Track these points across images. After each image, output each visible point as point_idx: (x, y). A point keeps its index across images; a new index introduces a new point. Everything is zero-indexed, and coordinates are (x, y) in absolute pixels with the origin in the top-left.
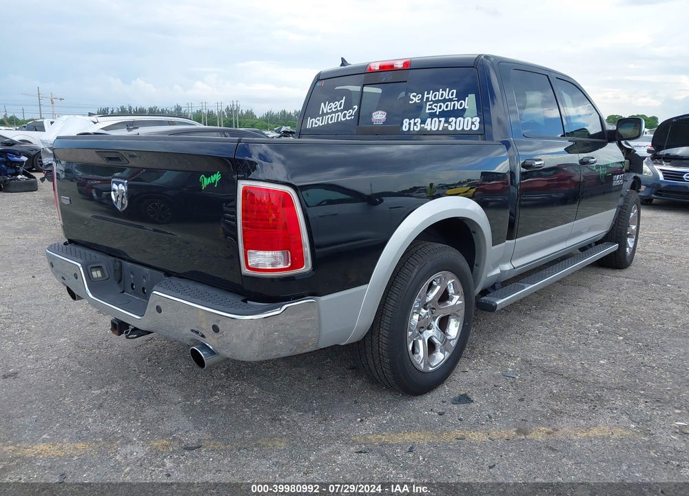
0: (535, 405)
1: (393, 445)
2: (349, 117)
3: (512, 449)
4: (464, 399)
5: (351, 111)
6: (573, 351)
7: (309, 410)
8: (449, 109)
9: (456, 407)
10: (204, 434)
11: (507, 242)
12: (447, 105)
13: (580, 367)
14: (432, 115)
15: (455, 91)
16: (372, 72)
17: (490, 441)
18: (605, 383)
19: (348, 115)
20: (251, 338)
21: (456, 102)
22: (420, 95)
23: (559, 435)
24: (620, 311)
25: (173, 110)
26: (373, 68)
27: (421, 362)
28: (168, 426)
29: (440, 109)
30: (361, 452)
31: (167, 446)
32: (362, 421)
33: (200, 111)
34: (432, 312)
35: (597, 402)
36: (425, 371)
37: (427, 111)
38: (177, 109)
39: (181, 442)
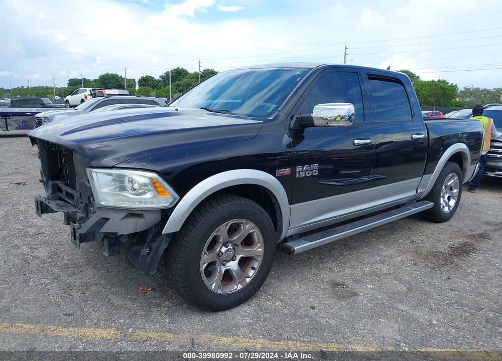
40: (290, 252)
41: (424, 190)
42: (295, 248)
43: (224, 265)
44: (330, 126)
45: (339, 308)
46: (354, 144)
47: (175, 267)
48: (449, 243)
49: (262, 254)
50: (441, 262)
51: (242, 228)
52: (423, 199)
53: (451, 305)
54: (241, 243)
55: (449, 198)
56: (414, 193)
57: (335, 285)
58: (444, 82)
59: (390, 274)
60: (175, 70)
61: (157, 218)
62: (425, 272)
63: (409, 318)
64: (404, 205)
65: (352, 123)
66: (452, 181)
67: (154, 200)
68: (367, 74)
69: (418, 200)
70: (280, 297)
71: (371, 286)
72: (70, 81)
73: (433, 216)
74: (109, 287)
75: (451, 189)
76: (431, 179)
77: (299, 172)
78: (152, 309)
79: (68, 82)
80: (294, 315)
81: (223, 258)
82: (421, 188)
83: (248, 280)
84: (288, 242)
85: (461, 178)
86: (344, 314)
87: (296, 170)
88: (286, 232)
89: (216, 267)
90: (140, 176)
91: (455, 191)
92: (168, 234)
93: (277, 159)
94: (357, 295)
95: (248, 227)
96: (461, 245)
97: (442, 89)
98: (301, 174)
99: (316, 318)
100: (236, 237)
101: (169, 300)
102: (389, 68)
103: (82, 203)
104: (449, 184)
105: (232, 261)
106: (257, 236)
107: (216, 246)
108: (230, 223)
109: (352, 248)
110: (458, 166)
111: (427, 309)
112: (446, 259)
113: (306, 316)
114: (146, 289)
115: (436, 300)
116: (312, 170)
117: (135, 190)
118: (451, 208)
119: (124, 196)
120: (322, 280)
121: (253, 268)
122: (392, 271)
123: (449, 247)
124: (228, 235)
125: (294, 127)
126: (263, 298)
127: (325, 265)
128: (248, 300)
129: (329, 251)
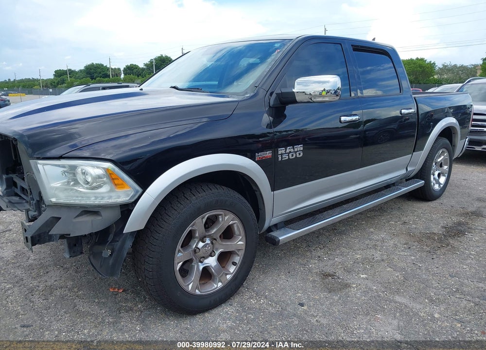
40: (274, 242)
41: (414, 169)
42: (280, 238)
43: (201, 262)
44: (314, 102)
45: (330, 304)
46: (340, 122)
47: (145, 269)
48: (443, 223)
49: (244, 248)
50: (436, 244)
51: (220, 220)
52: (413, 178)
53: (452, 293)
54: (220, 237)
55: (439, 175)
56: (403, 172)
57: (326, 275)
58: (422, 60)
59: (383, 260)
60: (159, 57)
61: (116, 214)
62: (421, 257)
63: (409, 313)
64: (394, 184)
65: (338, 97)
66: (442, 157)
67: (113, 194)
68: (352, 45)
69: (408, 179)
70: (265, 292)
71: (364, 276)
72: (56, 72)
73: (424, 195)
74: (76, 290)
75: (441, 166)
76: (421, 156)
77: (282, 154)
78: (122, 315)
79: (54, 73)
80: (280, 315)
81: (200, 254)
82: (410, 166)
83: (229, 277)
84: (272, 231)
85: (451, 155)
86: (336, 310)
87: (278, 152)
88: (269, 221)
89: (192, 265)
90: (93, 166)
91: (446, 167)
92: (132, 233)
93: (260, 141)
94: (349, 286)
95: (227, 219)
96: (455, 224)
97: (420, 66)
98: (283, 157)
99: (306, 316)
100: (214, 230)
101: (142, 302)
102: (374, 39)
103: (34, 200)
104: (439, 160)
105: (210, 257)
106: (238, 227)
107: (192, 241)
108: (207, 215)
109: (341, 233)
110: (448, 142)
111: (426, 300)
112: (440, 241)
113: (294, 315)
114: (116, 290)
115: (435, 288)
116: (296, 152)
117: (88, 183)
118: (442, 186)
119: (77, 191)
120: (310, 270)
121: (234, 264)
122: (385, 257)
123: (443, 227)
124: (205, 228)
125: (274, 105)
126: (247, 295)
127: (313, 253)
128: (229, 298)
129: (317, 237)
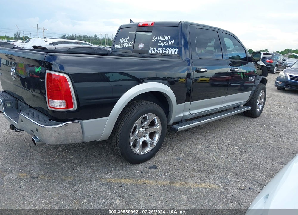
0: (184, 173)
1: (115, 183)
2: (130, 45)
3: (163, 189)
4: (155, 167)
5: (131, 42)
6: (213, 151)
7: (89, 167)
8: (167, 44)
9: (150, 170)
10: (42, 173)
11: (186, 103)
12: (166, 42)
13: (211, 158)
14: (161, 47)
15: (170, 37)
16: (140, 26)
17: (156, 185)
18: (218, 166)
19: (130, 44)
20: (51, 136)
21: (170, 42)
22: (157, 38)
23: (186, 186)
24: (243, 136)
25: (93, 37)
26: (140, 25)
27: (138, 150)
28: (30, 168)
29: (163, 44)
30: (101, 185)
31: (25, 176)
32: (108, 172)
33: (105, 38)
34: (146, 130)
35: (211, 173)
36: (139, 154)
37: (159, 45)
38: (95, 37)
39: (31, 175)
